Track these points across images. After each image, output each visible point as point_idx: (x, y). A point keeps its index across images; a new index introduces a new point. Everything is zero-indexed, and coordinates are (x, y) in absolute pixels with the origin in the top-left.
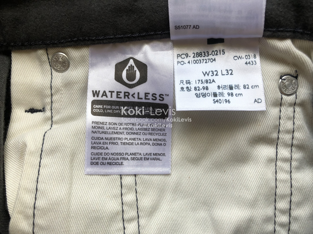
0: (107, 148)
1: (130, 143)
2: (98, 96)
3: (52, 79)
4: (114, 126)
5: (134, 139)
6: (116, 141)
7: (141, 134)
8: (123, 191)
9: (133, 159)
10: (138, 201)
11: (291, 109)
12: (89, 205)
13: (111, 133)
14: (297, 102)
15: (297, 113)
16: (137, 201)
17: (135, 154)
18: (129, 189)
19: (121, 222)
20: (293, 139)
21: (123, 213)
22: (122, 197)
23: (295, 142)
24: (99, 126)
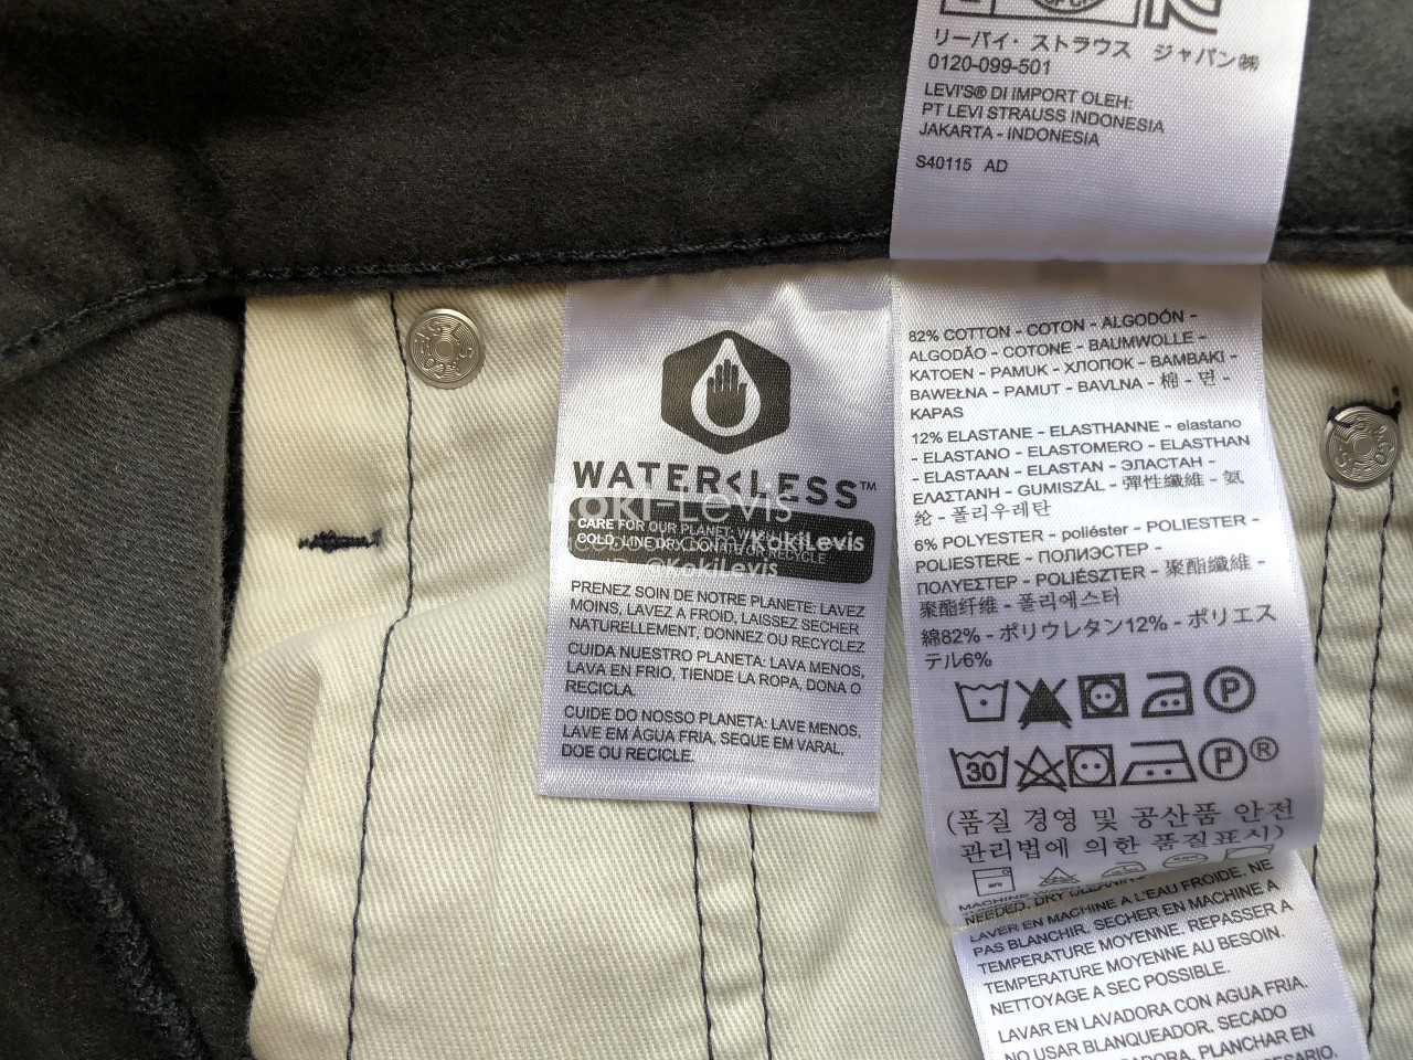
0: (628, 690)
1: (719, 675)
2: (595, 484)
3: (410, 413)
4: (655, 601)
5: (735, 659)
6: (662, 663)
7: (764, 638)
8: (701, 867)
9: (730, 740)
10: (762, 914)
11: (1373, 540)
12: (571, 927)
13: (644, 629)
14: (1394, 514)
15: (1393, 555)
16: (759, 914)
17: (736, 720)
18: (727, 859)
19: (695, 999)
20: (1376, 660)
21: (702, 961)
22: (696, 892)
23: (1385, 672)
24: (599, 598)
